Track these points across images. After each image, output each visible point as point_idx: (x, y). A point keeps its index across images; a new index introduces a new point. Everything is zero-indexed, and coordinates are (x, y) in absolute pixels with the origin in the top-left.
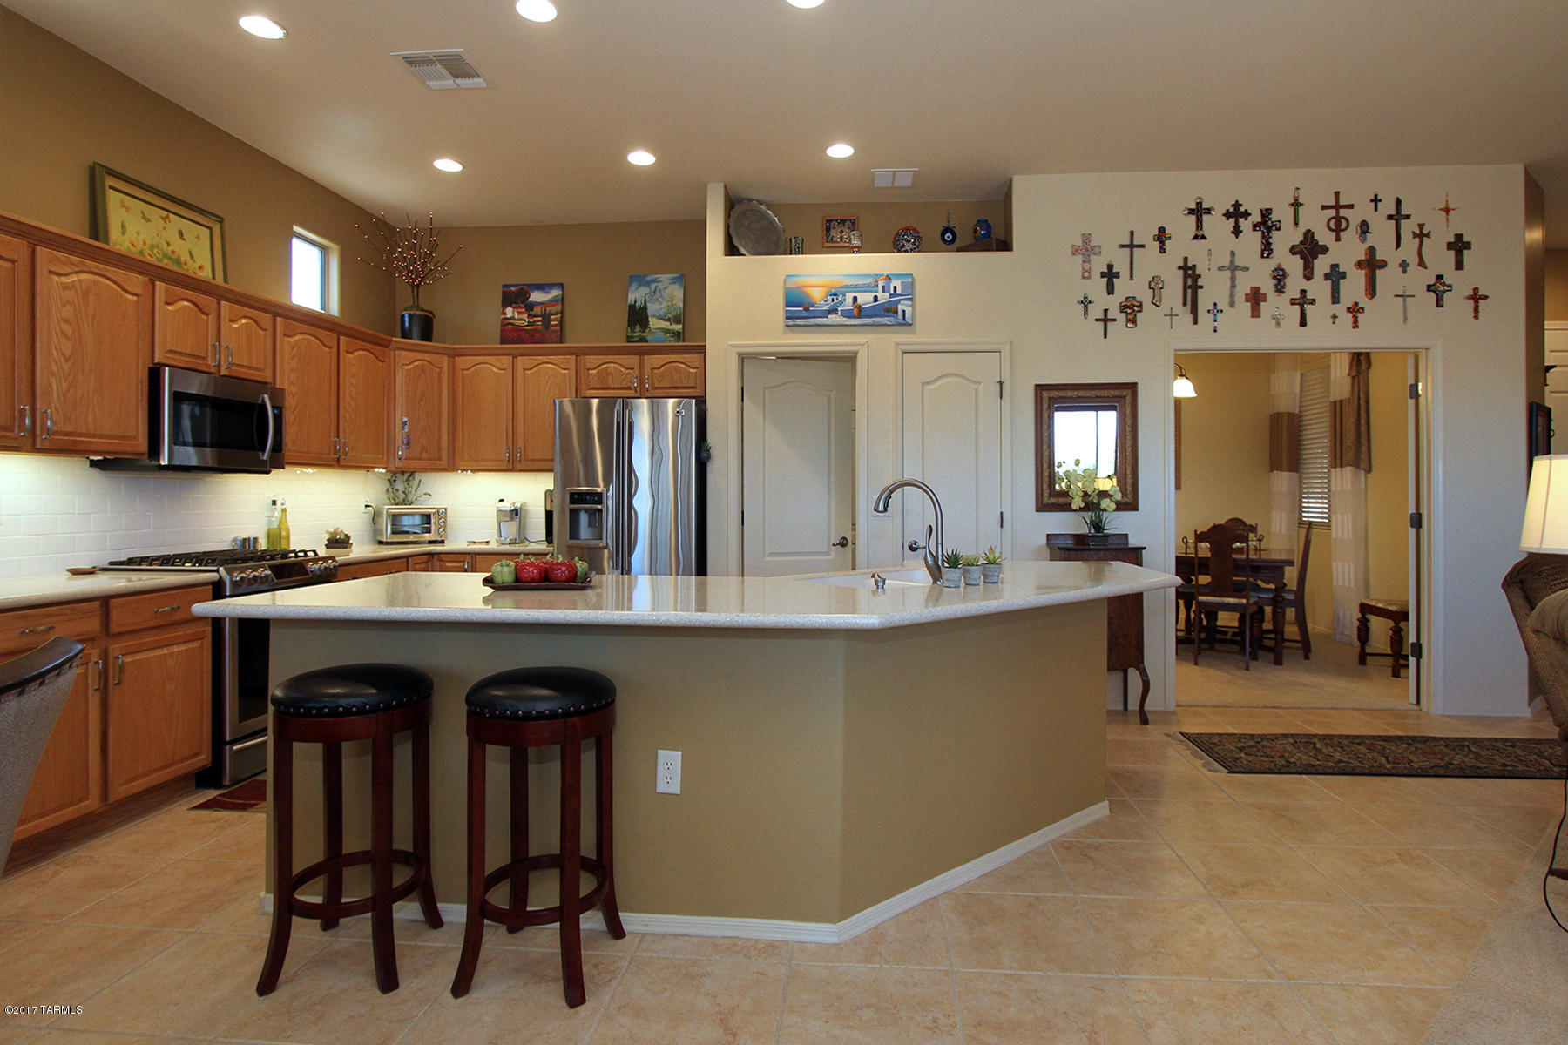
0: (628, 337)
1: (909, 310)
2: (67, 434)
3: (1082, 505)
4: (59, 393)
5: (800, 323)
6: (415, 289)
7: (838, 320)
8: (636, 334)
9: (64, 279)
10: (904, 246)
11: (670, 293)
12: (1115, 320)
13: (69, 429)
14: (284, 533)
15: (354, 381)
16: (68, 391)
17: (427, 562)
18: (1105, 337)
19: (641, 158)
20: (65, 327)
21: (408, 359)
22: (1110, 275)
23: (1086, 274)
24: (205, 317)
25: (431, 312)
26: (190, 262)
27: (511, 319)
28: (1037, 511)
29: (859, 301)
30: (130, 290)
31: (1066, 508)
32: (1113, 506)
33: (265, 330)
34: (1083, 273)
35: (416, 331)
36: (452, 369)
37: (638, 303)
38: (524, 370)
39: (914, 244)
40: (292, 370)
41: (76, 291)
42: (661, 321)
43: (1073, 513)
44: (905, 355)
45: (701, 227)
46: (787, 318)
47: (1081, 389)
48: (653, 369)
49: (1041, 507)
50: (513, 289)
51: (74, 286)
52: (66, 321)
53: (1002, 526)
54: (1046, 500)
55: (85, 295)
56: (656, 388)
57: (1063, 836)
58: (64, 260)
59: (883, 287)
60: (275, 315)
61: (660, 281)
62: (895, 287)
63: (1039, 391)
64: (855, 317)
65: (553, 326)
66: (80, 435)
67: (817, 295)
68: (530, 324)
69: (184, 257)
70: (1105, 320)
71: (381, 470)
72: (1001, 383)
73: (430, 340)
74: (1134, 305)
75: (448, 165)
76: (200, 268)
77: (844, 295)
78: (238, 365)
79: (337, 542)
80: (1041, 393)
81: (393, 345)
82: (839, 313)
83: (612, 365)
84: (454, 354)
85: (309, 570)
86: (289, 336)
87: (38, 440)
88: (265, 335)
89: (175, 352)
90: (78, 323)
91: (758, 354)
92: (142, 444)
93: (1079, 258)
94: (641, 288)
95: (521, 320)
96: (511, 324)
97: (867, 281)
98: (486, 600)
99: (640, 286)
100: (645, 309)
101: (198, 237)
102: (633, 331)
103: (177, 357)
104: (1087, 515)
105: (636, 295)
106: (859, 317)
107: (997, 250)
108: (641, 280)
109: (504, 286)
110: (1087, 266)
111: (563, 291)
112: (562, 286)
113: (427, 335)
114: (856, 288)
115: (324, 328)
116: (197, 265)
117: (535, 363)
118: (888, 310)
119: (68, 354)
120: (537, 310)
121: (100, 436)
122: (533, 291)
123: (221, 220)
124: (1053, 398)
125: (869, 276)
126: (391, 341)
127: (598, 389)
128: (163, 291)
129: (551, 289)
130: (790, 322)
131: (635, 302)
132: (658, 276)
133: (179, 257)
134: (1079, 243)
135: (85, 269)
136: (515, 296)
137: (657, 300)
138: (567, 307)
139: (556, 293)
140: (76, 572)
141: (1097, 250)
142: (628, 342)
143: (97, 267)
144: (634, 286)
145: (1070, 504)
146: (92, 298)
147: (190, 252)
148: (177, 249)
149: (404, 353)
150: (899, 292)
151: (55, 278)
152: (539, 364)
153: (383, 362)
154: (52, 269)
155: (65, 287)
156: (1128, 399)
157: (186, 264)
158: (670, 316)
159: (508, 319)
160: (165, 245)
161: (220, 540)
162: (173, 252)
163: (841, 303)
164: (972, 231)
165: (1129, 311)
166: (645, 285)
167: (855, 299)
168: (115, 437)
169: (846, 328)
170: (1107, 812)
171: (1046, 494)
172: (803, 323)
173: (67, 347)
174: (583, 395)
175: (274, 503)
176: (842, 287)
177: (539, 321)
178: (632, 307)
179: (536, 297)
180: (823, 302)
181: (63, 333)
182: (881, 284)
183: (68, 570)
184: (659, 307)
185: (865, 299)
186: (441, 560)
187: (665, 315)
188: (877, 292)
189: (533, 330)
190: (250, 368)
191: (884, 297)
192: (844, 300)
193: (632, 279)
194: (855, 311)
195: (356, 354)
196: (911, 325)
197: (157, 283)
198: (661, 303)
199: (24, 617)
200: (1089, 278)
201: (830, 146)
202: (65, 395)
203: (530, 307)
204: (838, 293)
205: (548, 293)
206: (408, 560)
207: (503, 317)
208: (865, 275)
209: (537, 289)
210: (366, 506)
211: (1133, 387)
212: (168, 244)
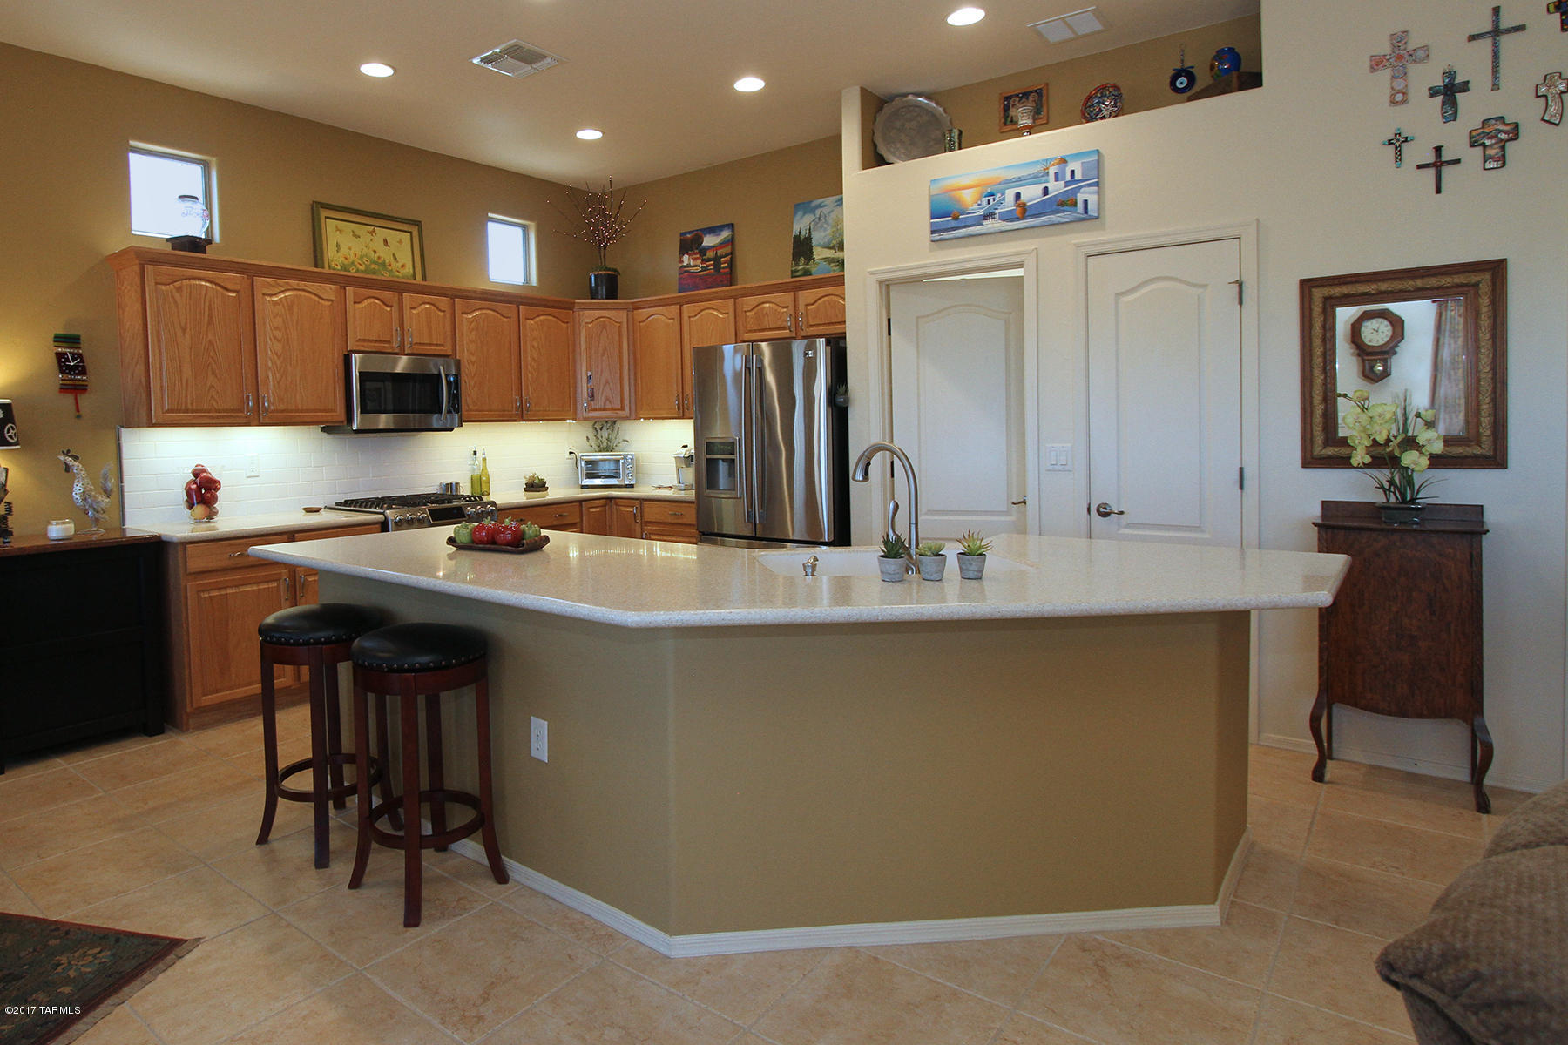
0: (792, 272)
1: (1093, 200)
2: (283, 411)
3: (1368, 459)
4: (274, 382)
5: (947, 237)
6: (602, 250)
7: (995, 225)
8: (800, 268)
9: (275, 298)
10: (1101, 111)
11: (835, 217)
12: (1458, 161)
13: (282, 407)
14: (484, 478)
15: (536, 344)
16: (280, 380)
17: (605, 506)
18: (1438, 191)
19: (749, 84)
20: (277, 333)
21: (593, 315)
22: (1450, 92)
23: (1399, 97)
24: (389, 309)
25: (615, 270)
26: (394, 263)
27: (688, 266)
28: (1303, 467)
29: (1023, 198)
30: (325, 298)
31: (1344, 462)
32: (1425, 462)
33: (444, 311)
34: (1393, 96)
35: (603, 290)
36: (632, 323)
37: (803, 233)
38: (690, 317)
39: (1115, 106)
40: (471, 341)
41: (283, 306)
42: (826, 250)
43: (1353, 470)
44: (1090, 259)
45: (836, 141)
46: (933, 232)
47: (1383, 280)
48: (807, 305)
49: (1311, 460)
50: (689, 236)
51: (281, 302)
52: (276, 328)
53: (1241, 487)
54: (1318, 450)
55: (291, 309)
56: (811, 326)
57: (1102, 932)
58: (273, 283)
59: (1056, 174)
60: (453, 298)
61: (825, 206)
62: (1073, 172)
63: (1307, 291)
64: (1018, 219)
65: (724, 268)
66: (291, 411)
67: (968, 198)
68: (704, 269)
69: (389, 259)
70: (1438, 163)
71: (571, 421)
72: (1240, 285)
73: (615, 297)
74: (1500, 131)
75: (589, 135)
76: (403, 266)
77: (1003, 194)
78: (420, 344)
79: (533, 486)
80: (1310, 291)
81: (576, 308)
82: (997, 216)
83: (768, 305)
84: (636, 307)
85: (466, 512)
86: (467, 313)
87: (261, 417)
88: (445, 316)
89: (364, 340)
90: (286, 328)
91: (919, 276)
92: (340, 414)
93: (1385, 74)
94: (806, 216)
95: (696, 266)
96: (686, 271)
97: (1032, 171)
98: (451, 557)
99: (805, 214)
100: (809, 239)
101: (400, 242)
102: (797, 265)
103: (365, 344)
104: (1383, 475)
105: (801, 225)
106: (1023, 218)
107: (1240, 89)
108: (804, 207)
109: (682, 234)
110: (1399, 84)
111: (733, 231)
112: (731, 226)
113: (612, 293)
114: (1020, 181)
115: (500, 301)
116: (400, 264)
117: (698, 309)
118: (1062, 204)
119: (280, 352)
120: (710, 254)
121: (307, 411)
122: (705, 235)
123: (418, 224)
124: (1330, 298)
125: (1037, 162)
126: (574, 303)
127: (755, 331)
128: (352, 294)
129: (722, 230)
130: (936, 237)
131: (800, 232)
132: (823, 199)
133: (384, 260)
134: (1385, 49)
135: (289, 287)
136: (690, 244)
137: (822, 227)
138: (738, 248)
139: (726, 234)
140: (309, 511)
141: (1421, 54)
142: (792, 277)
143: (298, 285)
144: (800, 213)
145: (1350, 458)
146: (295, 309)
147: (394, 255)
148: (381, 255)
149: (586, 312)
150: (1078, 176)
151: (268, 298)
152: (702, 311)
153: (567, 323)
154: (264, 292)
155: (275, 303)
156: (1485, 288)
157: (390, 265)
158: (834, 242)
159: (684, 267)
160: (373, 253)
161: (428, 483)
162: (379, 258)
163: (999, 204)
164: (1208, 69)
165: (1488, 142)
166: (810, 212)
167: (1018, 195)
168: (320, 411)
169: (1006, 234)
170: (1216, 920)
171: (1319, 440)
172: (951, 236)
173: (278, 347)
174: (741, 339)
175: (475, 453)
176: (1000, 184)
177: (711, 265)
178: (797, 239)
179: (709, 241)
180: (976, 207)
181: (275, 338)
182: (1052, 171)
183: (304, 509)
184: (823, 234)
185: (1031, 194)
186: (616, 505)
187: (829, 242)
188: (1047, 182)
189: (707, 275)
190: (430, 344)
191: (1057, 188)
192: (1004, 199)
193: (797, 207)
194: (1018, 212)
195: (537, 319)
196: (1097, 218)
197: (347, 288)
198: (825, 230)
199: (231, 545)
200: (1404, 102)
201: (953, 12)
202: (278, 383)
203: (703, 252)
204: (994, 192)
205: (719, 235)
206: (581, 505)
207: (681, 265)
208: (1033, 162)
209: (710, 233)
210: (571, 453)
211: (1497, 269)
212: (375, 252)
